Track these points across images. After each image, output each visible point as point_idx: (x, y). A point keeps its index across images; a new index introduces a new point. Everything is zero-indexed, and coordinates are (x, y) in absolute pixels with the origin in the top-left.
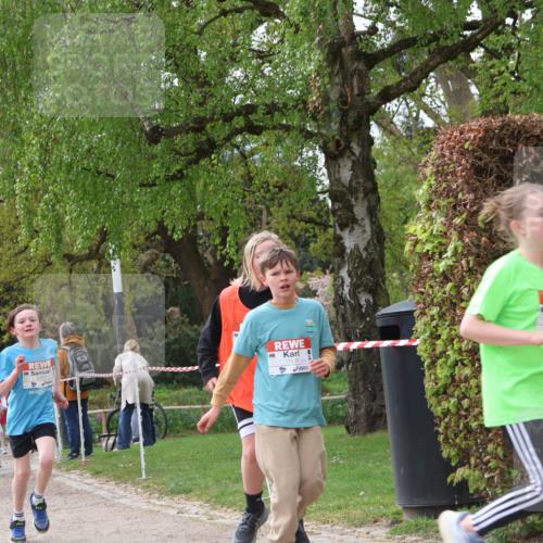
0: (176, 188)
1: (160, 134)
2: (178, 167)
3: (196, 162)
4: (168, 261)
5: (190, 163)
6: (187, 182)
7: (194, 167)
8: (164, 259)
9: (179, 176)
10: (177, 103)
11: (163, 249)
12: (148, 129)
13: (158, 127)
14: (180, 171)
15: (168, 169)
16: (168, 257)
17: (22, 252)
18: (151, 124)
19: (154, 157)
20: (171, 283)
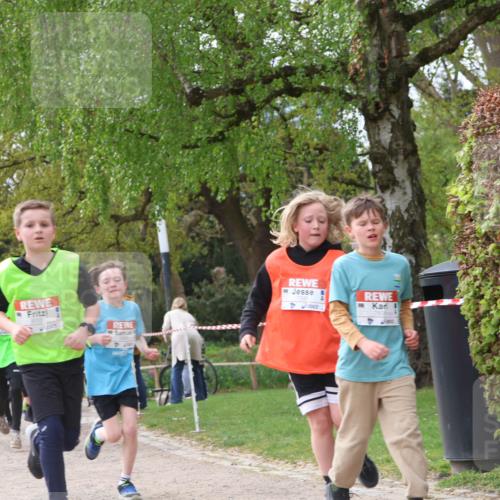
0: (217, 150)
1: (201, 96)
2: (220, 130)
3: (237, 124)
4: (212, 222)
5: (231, 125)
6: (228, 144)
7: (235, 128)
8: (207, 220)
9: (220, 138)
10: (217, 65)
11: (207, 211)
12: (188, 91)
13: (198, 89)
14: (221, 133)
15: (209, 131)
16: (212, 218)
17: (69, 213)
18: (190, 86)
19: (195, 119)
20: (216, 244)
